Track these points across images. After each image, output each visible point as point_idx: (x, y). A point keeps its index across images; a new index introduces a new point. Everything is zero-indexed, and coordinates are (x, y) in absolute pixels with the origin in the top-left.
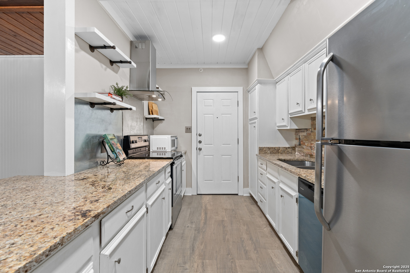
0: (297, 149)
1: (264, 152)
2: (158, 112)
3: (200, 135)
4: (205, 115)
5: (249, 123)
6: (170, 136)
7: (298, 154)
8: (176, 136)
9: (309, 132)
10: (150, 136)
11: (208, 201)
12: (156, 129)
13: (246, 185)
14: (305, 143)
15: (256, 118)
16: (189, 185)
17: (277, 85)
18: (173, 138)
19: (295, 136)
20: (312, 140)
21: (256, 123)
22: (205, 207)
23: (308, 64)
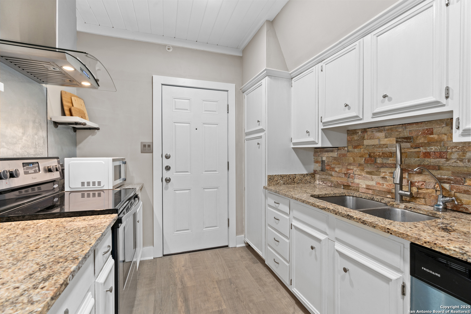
0: (317, 176)
1: (276, 182)
2: (84, 114)
3: (168, 157)
4: (176, 124)
5: (246, 138)
6: (111, 159)
7: (321, 183)
8: (123, 159)
9: (343, 152)
10: (65, 159)
11: (183, 268)
12: (80, 146)
13: (240, 231)
14: (334, 168)
15: (262, 130)
16: (149, 241)
17: (293, 82)
18: (117, 163)
19: (313, 157)
20: (350, 164)
21: (261, 138)
22: (182, 282)
23: (375, 36)
